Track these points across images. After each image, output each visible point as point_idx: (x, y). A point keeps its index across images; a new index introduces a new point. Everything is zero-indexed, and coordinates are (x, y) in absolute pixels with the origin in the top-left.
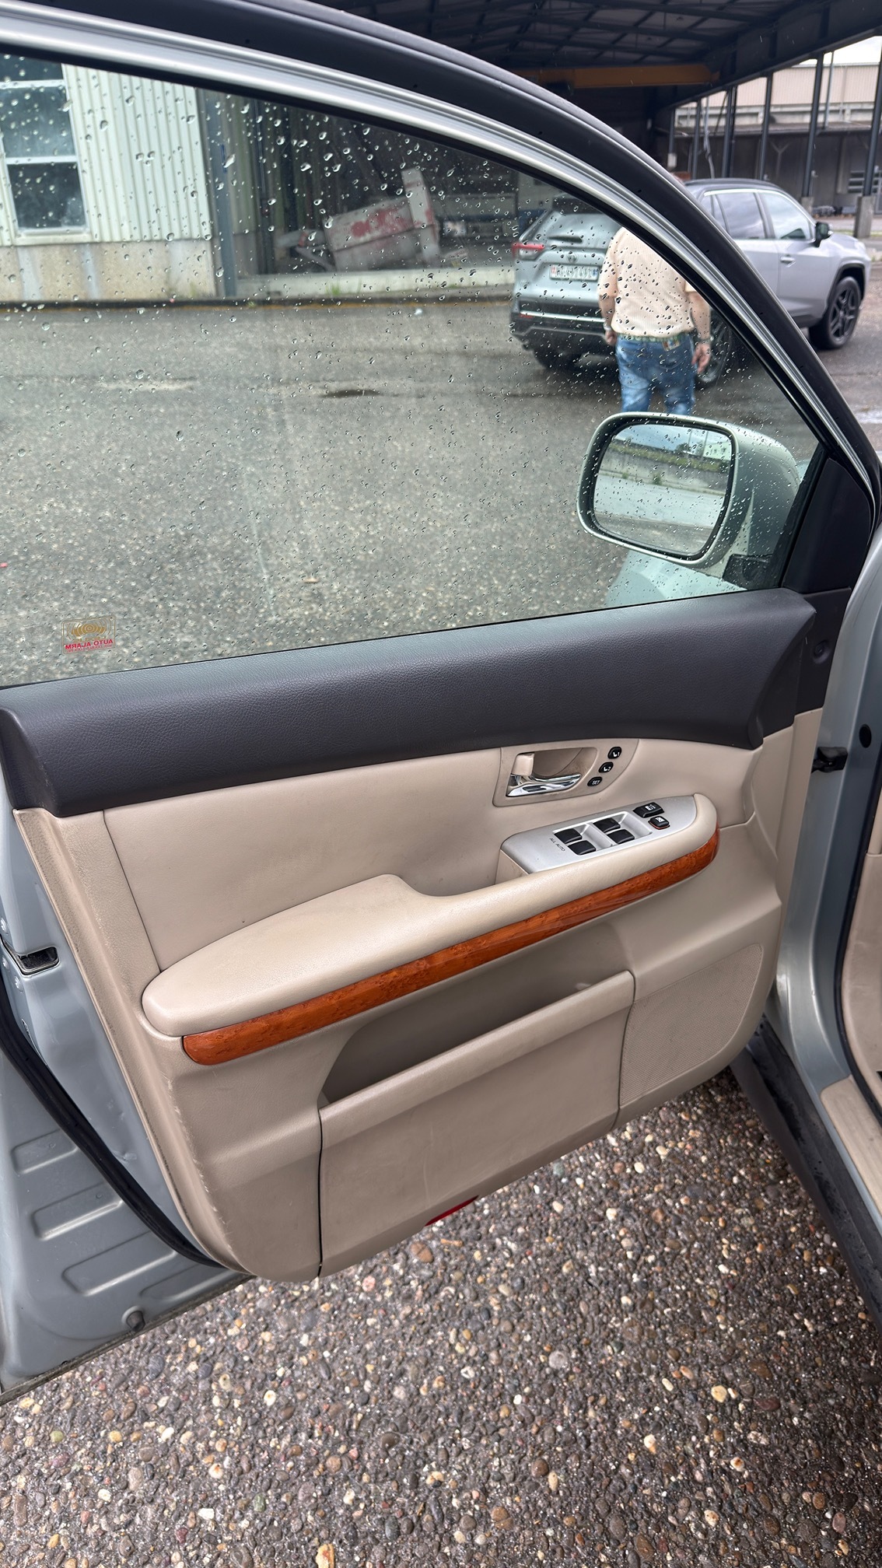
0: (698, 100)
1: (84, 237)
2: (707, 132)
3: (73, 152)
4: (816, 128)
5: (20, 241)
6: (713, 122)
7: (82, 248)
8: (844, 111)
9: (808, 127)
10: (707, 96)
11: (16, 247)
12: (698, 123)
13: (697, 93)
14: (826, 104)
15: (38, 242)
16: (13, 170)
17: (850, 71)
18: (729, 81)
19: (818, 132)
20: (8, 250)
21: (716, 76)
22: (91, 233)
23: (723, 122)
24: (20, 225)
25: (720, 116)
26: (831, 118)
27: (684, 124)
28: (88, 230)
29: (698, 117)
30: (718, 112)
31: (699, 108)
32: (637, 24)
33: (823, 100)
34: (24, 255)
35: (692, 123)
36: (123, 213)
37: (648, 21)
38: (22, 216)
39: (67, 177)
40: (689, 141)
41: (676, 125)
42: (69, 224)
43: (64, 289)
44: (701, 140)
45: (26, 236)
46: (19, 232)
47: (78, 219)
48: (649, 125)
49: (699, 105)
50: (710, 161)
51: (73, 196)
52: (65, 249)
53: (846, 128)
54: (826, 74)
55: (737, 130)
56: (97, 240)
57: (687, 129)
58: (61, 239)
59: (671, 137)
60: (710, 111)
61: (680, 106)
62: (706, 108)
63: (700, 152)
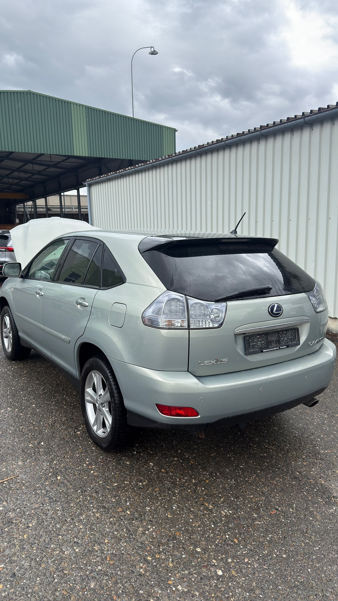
0: (24, 203)
2: (28, 213)
4: (63, 213)
6: (30, 210)
8: (72, 208)
9: (78, 213)
10: (26, 202)
12: (24, 210)
13: (23, 201)
14: (64, 206)
17: (72, 197)
18: (33, 198)
19: (63, 214)
21: (28, 197)
23: (33, 210)
25: (32, 208)
26: (67, 210)
27: (20, 210)
29: (24, 208)
30: (31, 207)
31: (24, 205)
33: (63, 205)
35: (23, 210)
37: (23, 168)
40: (23, 215)
41: (17, 210)
44: (27, 215)
48: (8, 210)
53: (74, 213)
54: (62, 197)
55: (38, 212)
57: (21, 211)
59: (16, 215)
60: (28, 207)
61: (18, 205)
62: (26, 205)
63: (27, 219)
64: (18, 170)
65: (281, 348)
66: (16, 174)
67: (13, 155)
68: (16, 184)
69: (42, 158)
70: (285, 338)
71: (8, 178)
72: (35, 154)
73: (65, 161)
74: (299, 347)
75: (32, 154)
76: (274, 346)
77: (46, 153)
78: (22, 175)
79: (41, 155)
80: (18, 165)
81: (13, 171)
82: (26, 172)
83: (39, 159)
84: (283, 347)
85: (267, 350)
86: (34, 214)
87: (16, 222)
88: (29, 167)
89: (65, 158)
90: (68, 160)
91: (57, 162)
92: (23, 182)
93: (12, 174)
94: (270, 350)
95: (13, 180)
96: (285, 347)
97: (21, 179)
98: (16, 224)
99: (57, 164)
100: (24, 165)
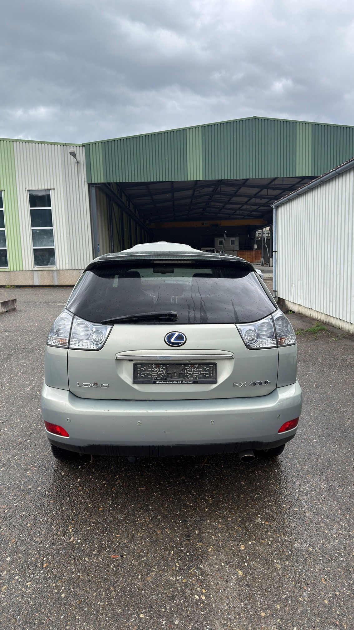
0: (262, 229)
1: (55, 268)
2: (265, 238)
3: (54, 246)
5: (34, 269)
6: (267, 235)
7: (54, 271)
10: (265, 228)
11: (33, 271)
12: (262, 235)
13: (262, 227)
15: (40, 270)
16: (35, 250)
18: (270, 224)
20: (31, 272)
21: (267, 222)
22: (57, 267)
23: (269, 235)
24: (35, 265)
25: (269, 233)
27: (259, 236)
28: (56, 266)
29: (263, 233)
30: (268, 232)
32: (256, 194)
34: (35, 273)
36: (67, 262)
37: (260, 193)
38: (36, 262)
39: (51, 252)
41: (257, 236)
42: (50, 265)
43: (46, 282)
44: (264, 241)
45: (37, 268)
46: (34, 267)
47: (53, 263)
48: (248, 236)
49: (262, 230)
50: (267, 247)
51: (52, 257)
52: (48, 272)
56: (58, 269)
58: (47, 269)
59: (255, 240)
60: (266, 232)
61: (257, 231)
62: (265, 231)
63: (264, 244)
64: (256, 196)
65: (184, 382)
66: (253, 200)
67: (248, 181)
68: (255, 211)
69: (276, 182)
70: (194, 373)
71: (247, 205)
72: (268, 179)
73: (300, 183)
74: (214, 386)
75: (265, 179)
76: (177, 379)
77: (279, 176)
78: (258, 201)
79: (275, 179)
80: (254, 191)
81: (251, 198)
82: (262, 197)
83: (273, 183)
84: (188, 382)
85: (163, 382)
86: (270, 240)
87: (254, 247)
88: (264, 192)
89: (300, 180)
90: (303, 181)
91: (293, 184)
92: (262, 208)
93: (250, 201)
94: (168, 382)
95: (251, 207)
96: (190, 382)
97: (260, 205)
98: (254, 249)
99: (292, 187)
100: (260, 191)
